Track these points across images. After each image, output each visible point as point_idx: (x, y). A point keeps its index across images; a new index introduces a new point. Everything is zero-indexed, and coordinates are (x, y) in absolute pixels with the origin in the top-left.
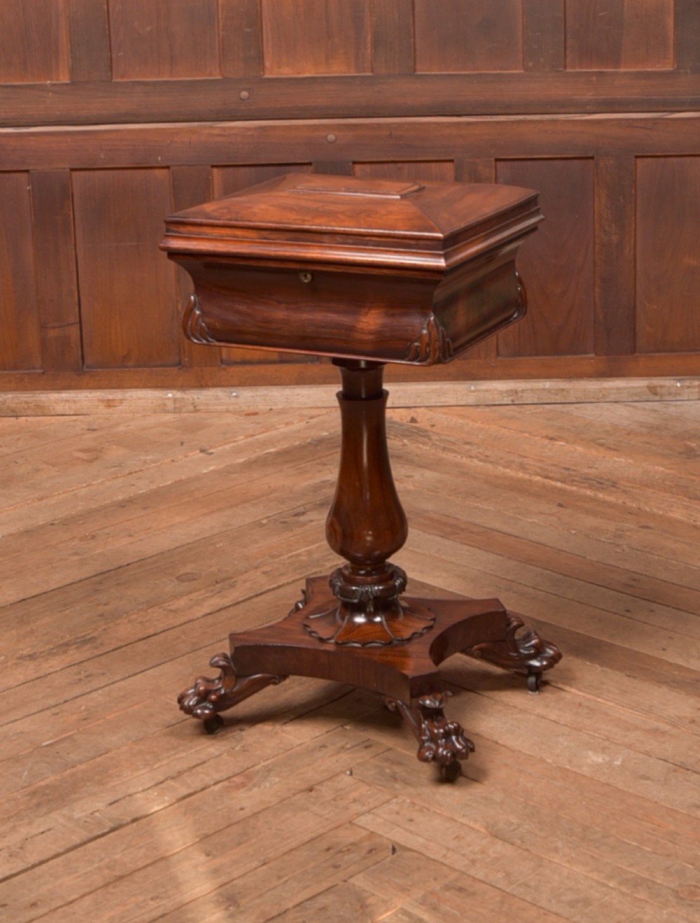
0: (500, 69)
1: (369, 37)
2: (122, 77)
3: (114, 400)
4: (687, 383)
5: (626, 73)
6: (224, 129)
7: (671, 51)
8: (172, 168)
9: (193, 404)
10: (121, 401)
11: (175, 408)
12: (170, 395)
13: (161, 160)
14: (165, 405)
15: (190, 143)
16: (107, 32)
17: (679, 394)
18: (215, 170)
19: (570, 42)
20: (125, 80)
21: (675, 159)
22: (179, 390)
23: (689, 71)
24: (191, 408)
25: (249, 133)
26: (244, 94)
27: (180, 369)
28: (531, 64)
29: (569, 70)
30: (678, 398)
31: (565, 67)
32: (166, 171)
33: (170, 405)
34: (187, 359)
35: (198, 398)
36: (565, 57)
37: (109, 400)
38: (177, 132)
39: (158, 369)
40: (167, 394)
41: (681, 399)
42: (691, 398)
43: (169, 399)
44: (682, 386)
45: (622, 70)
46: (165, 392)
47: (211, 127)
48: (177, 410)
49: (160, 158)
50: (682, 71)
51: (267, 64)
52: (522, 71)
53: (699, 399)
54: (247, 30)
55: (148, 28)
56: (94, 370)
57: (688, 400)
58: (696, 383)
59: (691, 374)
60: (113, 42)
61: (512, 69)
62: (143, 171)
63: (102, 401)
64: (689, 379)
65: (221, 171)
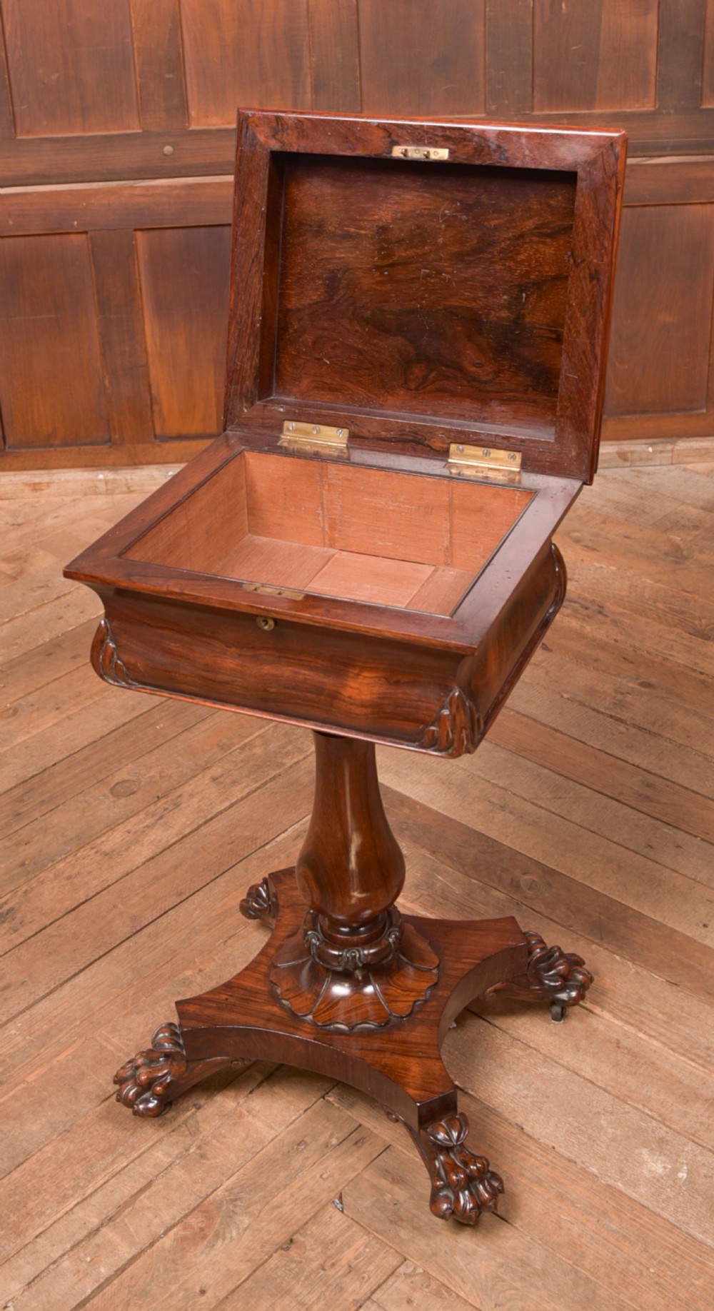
0: (459, 113)
1: (309, 80)
2: (28, 132)
3: (40, 483)
4: (660, 448)
5: (601, 115)
6: (146, 188)
7: (653, 90)
8: (89, 233)
9: (126, 485)
10: (48, 484)
11: (107, 490)
12: (101, 477)
13: (77, 225)
14: (96, 487)
15: (109, 205)
16: (7, 83)
17: (651, 460)
18: (139, 234)
19: (537, 80)
20: (31, 137)
21: (652, 209)
22: (110, 470)
23: (672, 111)
24: (125, 489)
25: (175, 192)
26: (168, 149)
27: (110, 447)
28: (493, 107)
29: (536, 113)
30: (649, 463)
31: (532, 109)
32: (83, 236)
33: (102, 487)
34: (117, 437)
35: (132, 479)
36: (533, 97)
37: (35, 484)
38: (95, 193)
39: (86, 447)
40: (97, 476)
41: (653, 463)
42: (663, 463)
43: (100, 480)
44: (654, 451)
45: (597, 111)
46: (95, 473)
47: (132, 187)
48: (110, 492)
49: (75, 223)
50: (664, 111)
51: (193, 114)
52: (483, 115)
53: (672, 464)
54: (169, 76)
55: (55, 77)
56: (17, 451)
57: (660, 465)
58: (669, 447)
59: (663, 437)
60: (15, 93)
61: (472, 113)
62: (57, 237)
63: (27, 485)
64: (662, 443)
65: (146, 234)
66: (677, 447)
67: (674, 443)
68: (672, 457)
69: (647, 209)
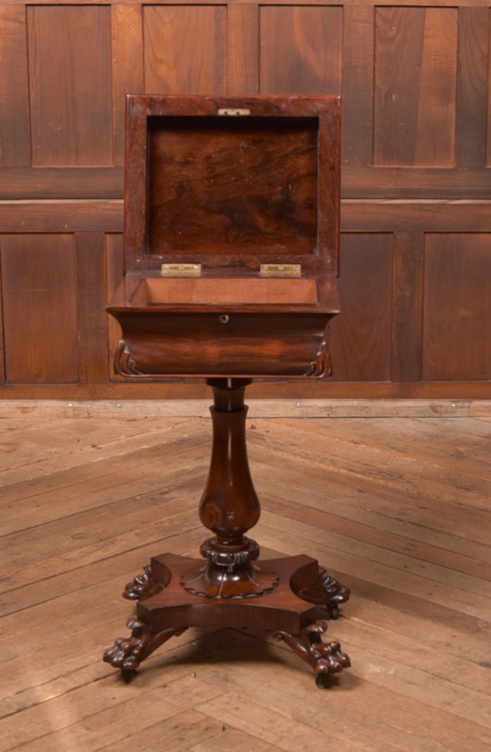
2: (40, 164)
3: (28, 408)
4: (460, 404)
5: (418, 170)
6: (115, 205)
7: (453, 154)
8: (75, 234)
9: (87, 412)
10: (34, 408)
11: (74, 415)
12: (70, 405)
13: (68, 227)
14: (66, 412)
15: (90, 215)
16: (29, 130)
17: (454, 413)
18: (108, 236)
19: (376, 145)
20: (41, 166)
21: (454, 235)
22: (77, 401)
23: (466, 169)
24: (86, 415)
27: (78, 385)
29: (375, 166)
30: (453, 415)
31: (373, 164)
32: (70, 236)
33: (71, 413)
34: (83, 378)
35: (92, 408)
36: (373, 156)
37: (24, 408)
38: (80, 206)
39: (62, 385)
40: (68, 404)
41: (455, 416)
42: (463, 415)
43: (69, 407)
44: (456, 407)
45: (416, 167)
46: (67, 402)
47: (105, 203)
48: (75, 416)
49: (66, 226)
50: (460, 169)
53: (469, 417)
55: (60, 128)
56: (13, 385)
57: (461, 417)
58: (467, 404)
59: (463, 398)
60: (33, 137)
62: (53, 236)
63: (19, 408)
64: (461, 401)
65: (113, 236)
66: (472, 405)
67: (470, 402)
68: (469, 411)
69: (450, 235)
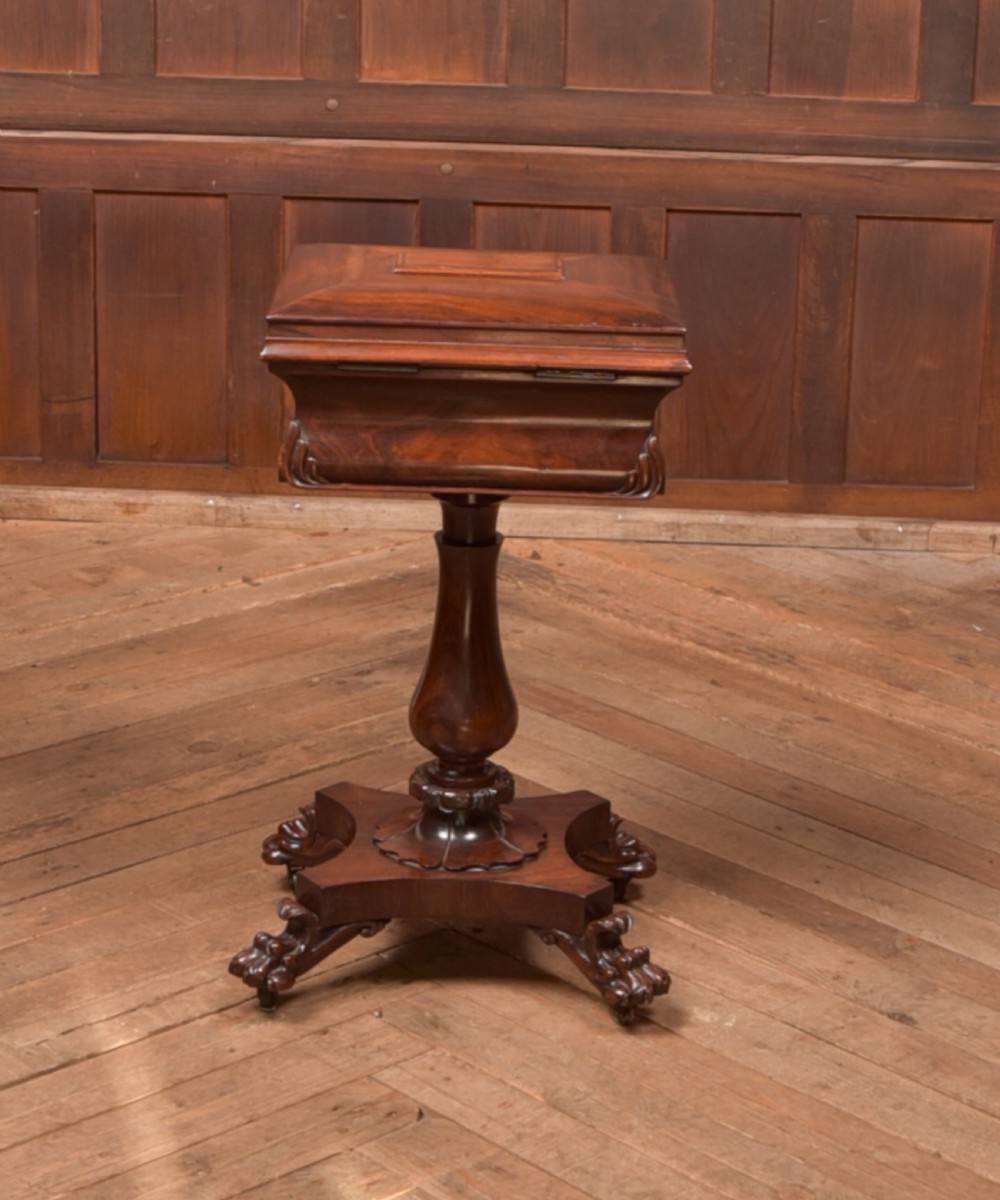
0: (680, 88)
1: (505, 35)
2: (170, 70)
3: (135, 504)
4: (912, 528)
5: (850, 104)
6: (302, 148)
7: (914, 78)
8: (230, 197)
9: (241, 515)
10: (145, 506)
11: (217, 520)
12: (211, 502)
13: (217, 185)
14: (203, 515)
15: (256, 164)
16: (152, 9)
17: (901, 542)
18: (288, 204)
19: (776, 57)
20: (172, 75)
21: (911, 224)
22: (223, 496)
23: (937, 105)
24: (239, 521)
25: (337, 155)
26: (332, 103)
27: (227, 468)
28: (721, 84)
29: (773, 95)
30: (899, 547)
31: (768, 90)
32: (221, 201)
33: (211, 516)
34: (236, 455)
35: (249, 508)
36: (769, 77)
37: (128, 504)
38: (240, 148)
39: (197, 465)
40: (207, 500)
41: (902, 548)
42: (916, 548)
43: (209, 507)
44: (904, 532)
45: (846, 98)
46: (204, 498)
47: (285, 145)
48: (219, 523)
49: (214, 183)
50: (927, 104)
51: (366, 64)
52: (709, 93)
53: (927, 550)
54: (341, 17)
55: (208, 8)
56: (111, 462)
57: (911, 551)
58: (924, 528)
59: (918, 516)
60: (159, 23)
61: (695, 89)
62: (191, 199)
63: (119, 504)
64: (915, 522)
65: (297, 204)
66: (934, 529)
67: (931, 525)
68: (927, 542)
69: (905, 224)
